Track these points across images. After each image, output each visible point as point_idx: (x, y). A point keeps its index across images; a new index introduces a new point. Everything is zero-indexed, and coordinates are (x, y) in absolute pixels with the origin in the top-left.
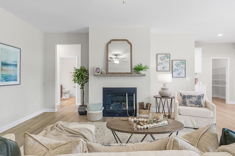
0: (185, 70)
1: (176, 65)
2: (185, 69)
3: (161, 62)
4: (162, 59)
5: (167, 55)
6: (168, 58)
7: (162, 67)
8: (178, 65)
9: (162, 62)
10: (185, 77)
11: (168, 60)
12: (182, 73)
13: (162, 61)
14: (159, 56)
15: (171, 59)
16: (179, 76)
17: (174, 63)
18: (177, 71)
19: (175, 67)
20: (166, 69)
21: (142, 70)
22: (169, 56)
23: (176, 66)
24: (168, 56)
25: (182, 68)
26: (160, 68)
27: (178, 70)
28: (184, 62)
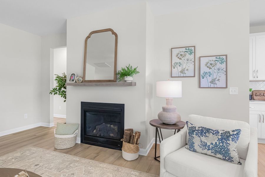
0: (226, 74)
1: (206, 65)
2: (226, 71)
3: (178, 61)
4: (180, 56)
5: (190, 48)
6: (191, 53)
7: (180, 70)
8: (210, 65)
9: (181, 61)
10: (226, 87)
11: (192, 57)
12: (219, 80)
13: (180, 59)
14: (175, 52)
15: (197, 56)
16: (212, 86)
17: (204, 61)
18: (208, 77)
19: (204, 69)
20: (188, 74)
21: (129, 75)
22: (193, 50)
23: (208, 67)
24: (191, 50)
25: (219, 70)
26: (175, 72)
27: (210, 74)
28: (223, 59)
